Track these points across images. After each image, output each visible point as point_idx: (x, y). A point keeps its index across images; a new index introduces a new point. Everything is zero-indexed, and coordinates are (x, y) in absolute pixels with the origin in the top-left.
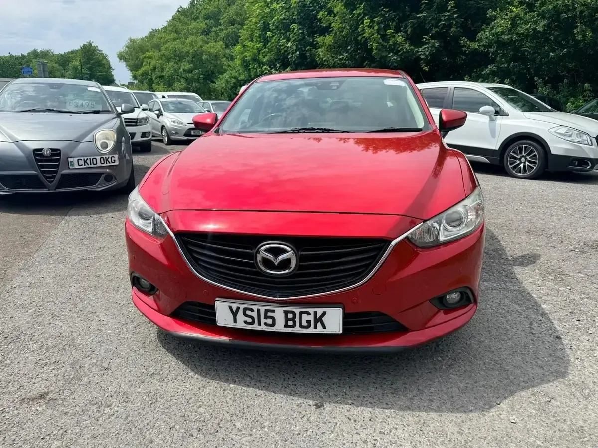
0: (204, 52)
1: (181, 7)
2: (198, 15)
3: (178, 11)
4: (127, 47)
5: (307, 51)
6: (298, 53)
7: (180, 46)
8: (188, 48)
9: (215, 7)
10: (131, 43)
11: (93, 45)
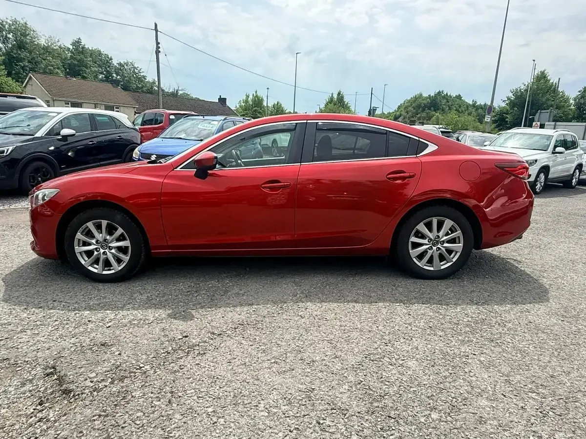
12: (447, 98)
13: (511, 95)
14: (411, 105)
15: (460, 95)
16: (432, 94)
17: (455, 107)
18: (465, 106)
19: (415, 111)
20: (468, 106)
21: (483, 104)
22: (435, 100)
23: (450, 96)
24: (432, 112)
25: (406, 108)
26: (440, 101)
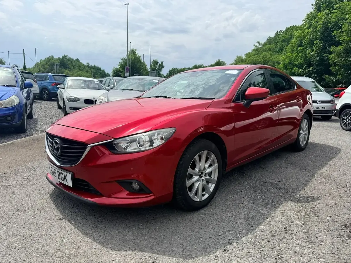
0: (270, 61)
1: (270, 37)
2: (278, 40)
3: (268, 39)
4: (236, 61)
5: (325, 56)
6: (318, 58)
7: (257, 58)
8: (261, 59)
9: (289, 35)
10: (237, 59)
11: (221, 61)
12: (70, 60)
13: (121, 61)
14: (46, 64)
15: (78, 59)
16: (61, 57)
17: (77, 66)
18: (83, 66)
19: (50, 68)
20: (84, 66)
21: (93, 65)
22: (63, 61)
23: (72, 59)
24: (62, 69)
25: (43, 65)
26: (67, 62)
